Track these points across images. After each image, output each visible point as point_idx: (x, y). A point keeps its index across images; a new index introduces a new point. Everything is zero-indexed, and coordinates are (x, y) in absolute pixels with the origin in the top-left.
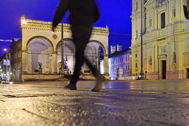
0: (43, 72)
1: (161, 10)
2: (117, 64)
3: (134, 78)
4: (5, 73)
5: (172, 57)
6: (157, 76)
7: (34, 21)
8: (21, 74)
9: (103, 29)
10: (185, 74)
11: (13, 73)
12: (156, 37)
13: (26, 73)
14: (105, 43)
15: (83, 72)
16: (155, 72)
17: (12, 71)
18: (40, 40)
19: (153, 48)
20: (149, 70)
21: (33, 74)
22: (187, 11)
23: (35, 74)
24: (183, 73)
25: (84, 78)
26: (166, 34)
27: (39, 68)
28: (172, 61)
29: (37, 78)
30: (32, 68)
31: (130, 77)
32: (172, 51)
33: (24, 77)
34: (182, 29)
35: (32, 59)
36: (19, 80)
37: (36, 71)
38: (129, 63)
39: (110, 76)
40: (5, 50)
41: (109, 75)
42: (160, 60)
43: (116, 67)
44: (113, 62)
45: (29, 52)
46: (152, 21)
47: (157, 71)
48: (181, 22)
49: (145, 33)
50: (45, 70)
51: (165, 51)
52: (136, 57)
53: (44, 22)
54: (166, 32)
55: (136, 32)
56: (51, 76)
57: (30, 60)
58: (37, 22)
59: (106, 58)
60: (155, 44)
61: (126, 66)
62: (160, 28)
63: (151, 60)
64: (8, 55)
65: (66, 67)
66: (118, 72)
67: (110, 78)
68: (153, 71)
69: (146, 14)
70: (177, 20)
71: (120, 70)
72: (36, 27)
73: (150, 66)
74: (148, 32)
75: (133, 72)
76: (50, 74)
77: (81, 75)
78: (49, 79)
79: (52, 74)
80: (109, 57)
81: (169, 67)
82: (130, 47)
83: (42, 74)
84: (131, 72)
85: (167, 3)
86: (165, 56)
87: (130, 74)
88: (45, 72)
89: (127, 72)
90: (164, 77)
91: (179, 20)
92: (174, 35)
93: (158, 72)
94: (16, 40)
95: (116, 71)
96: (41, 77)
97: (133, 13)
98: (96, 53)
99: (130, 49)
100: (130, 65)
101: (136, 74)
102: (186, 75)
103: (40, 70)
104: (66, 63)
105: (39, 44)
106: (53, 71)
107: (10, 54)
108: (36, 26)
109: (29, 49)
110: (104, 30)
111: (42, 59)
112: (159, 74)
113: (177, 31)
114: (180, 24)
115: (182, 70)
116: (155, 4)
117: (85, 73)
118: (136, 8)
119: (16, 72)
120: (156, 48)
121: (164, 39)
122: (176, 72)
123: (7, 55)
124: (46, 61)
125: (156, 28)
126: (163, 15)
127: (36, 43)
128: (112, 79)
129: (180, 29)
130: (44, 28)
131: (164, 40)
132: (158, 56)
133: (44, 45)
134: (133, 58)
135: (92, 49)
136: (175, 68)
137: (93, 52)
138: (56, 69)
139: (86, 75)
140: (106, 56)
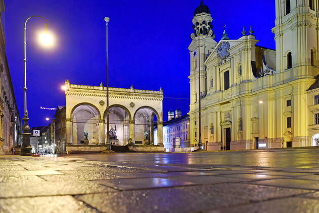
0: (90, 142)
1: (224, 68)
2: (173, 133)
3: (192, 149)
4: (50, 144)
5: (238, 124)
6: (220, 147)
7: (79, 86)
8: (65, 146)
9: (156, 92)
10: (253, 144)
11: (57, 145)
12: (219, 100)
13: (70, 145)
14: (159, 109)
15: (134, 142)
16: (217, 142)
17: (57, 142)
18: (86, 107)
19: (215, 114)
20: (210, 139)
21: (78, 146)
22: (257, 67)
23: (80, 146)
24: (251, 144)
25: (134, 150)
26: (230, 97)
27: (85, 139)
28: (238, 128)
29: (83, 150)
30: (78, 138)
31: (188, 149)
32: (238, 116)
33: (68, 149)
34: (250, 89)
35: (78, 129)
36: (64, 152)
37: (82, 142)
38: (187, 132)
39: (165, 147)
40: (47, 119)
41: (163, 146)
42: (223, 127)
43: (172, 137)
44: (169, 131)
45: (75, 121)
46: (214, 81)
47: (219, 140)
48: (249, 81)
49: (205, 96)
50: (91, 141)
51: (229, 117)
52: (196, 124)
53: (89, 87)
54: (231, 94)
55: (195, 96)
56: (99, 148)
57: (75, 130)
58: (82, 87)
59: (160, 126)
60: (217, 108)
61: (184, 135)
62: (224, 89)
63: (213, 128)
64: (53, 125)
65: (115, 138)
66: (174, 142)
67: (165, 149)
68: (216, 141)
69: (206, 74)
70: (243, 80)
71: (177, 140)
72: (81, 93)
73: (212, 135)
74: (209, 94)
75: (192, 142)
76: (97, 145)
77: (132, 147)
78: (96, 150)
79: (99, 146)
80: (164, 125)
81: (235, 136)
82: (188, 113)
83: (88, 146)
84: (190, 142)
85: (232, 59)
86: (230, 123)
87: (189, 145)
88: (92, 143)
89: (185, 143)
90: (228, 148)
91: (246, 79)
92: (240, 97)
93: (221, 142)
94: (60, 108)
95: (172, 141)
96: (87, 149)
97: (192, 73)
98: (148, 121)
99: (188, 116)
100: (188, 134)
101: (196, 145)
102: (255, 145)
103: (85, 141)
104: (115, 133)
105: (85, 112)
106: (100, 142)
107: (54, 123)
108: (81, 91)
109: (75, 117)
110: (158, 94)
111: (88, 129)
112: (222, 145)
113: (243, 93)
114: (247, 84)
115: (249, 139)
116: (217, 61)
117: (136, 144)
118: (195, 66)
119: (61, 143)
120: (219, 113)
121: (228, 102)
122: (243, 142)
123: (51, 124)
124: (93, 131)
125: (218, 89)
126: (227, 74)
127: (81, 110)
128: (167, 150)
129: (247, 89)
130: (90, 94)
131: (228, 104)
132: (221, 122)
133: (90, 113)
134: (191, 125)
135: (144, 117)
136: (242, 136)
137: (145, 119)
138: (103, 140)
139: (138, 146)
140: (160, 124)
